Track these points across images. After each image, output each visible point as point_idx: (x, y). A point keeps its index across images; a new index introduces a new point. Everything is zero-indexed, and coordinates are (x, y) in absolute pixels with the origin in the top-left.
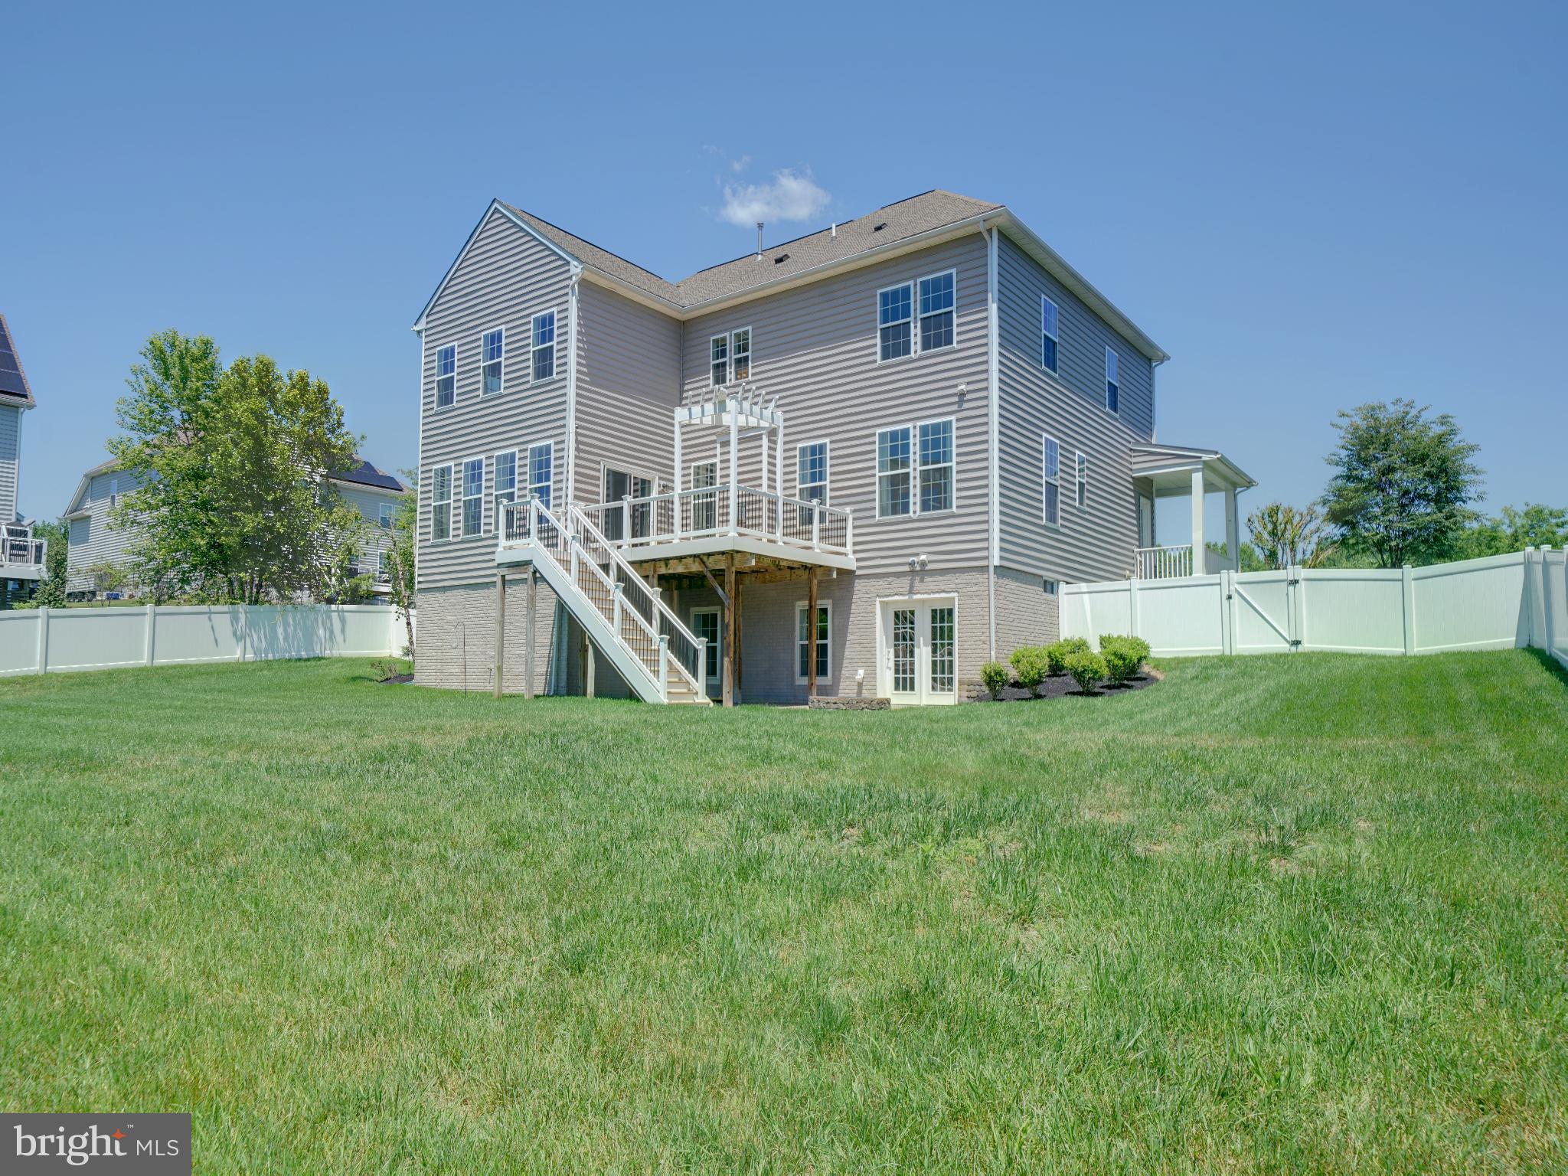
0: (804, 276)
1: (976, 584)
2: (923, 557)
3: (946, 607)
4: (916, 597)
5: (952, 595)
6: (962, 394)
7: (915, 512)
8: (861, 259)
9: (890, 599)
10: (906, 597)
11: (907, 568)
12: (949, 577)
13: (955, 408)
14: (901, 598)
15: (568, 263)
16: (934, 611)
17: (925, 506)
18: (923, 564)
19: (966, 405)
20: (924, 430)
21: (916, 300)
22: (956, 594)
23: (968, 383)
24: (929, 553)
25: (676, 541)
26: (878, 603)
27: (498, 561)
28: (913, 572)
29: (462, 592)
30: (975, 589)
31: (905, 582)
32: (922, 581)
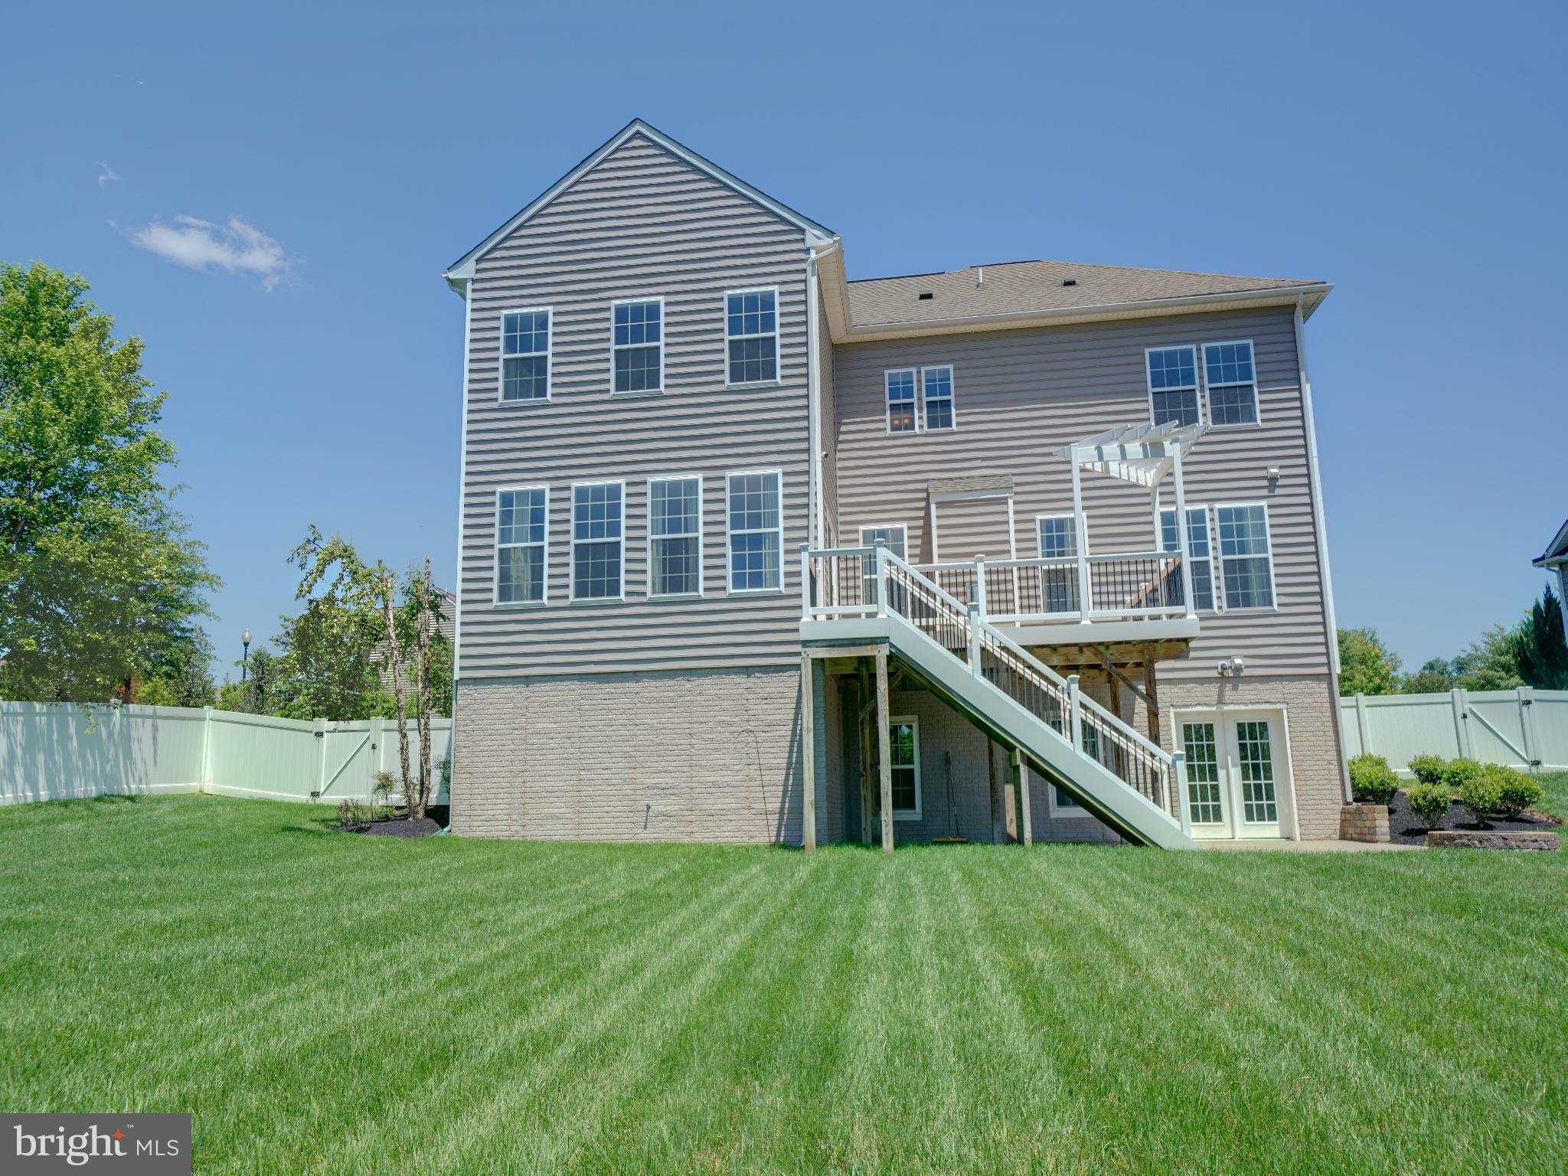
0: (1052, 315)
1: (1311, 694)
2: (1238, 661)
3: (1257, 720)
4: (1226, 708)
5: (1278, 706)
6: (1273, 479)
7: (1220, 608)
8: (1135, 309)
9: (1190, 709)
10: (1214, 708)
11: (1214, 674)
12: (1272, 685)
13: (1265, 492)
14: (1206, 709)
15: (802, 231)
16: (1240, 726)
17: (1233, 602)
18: (1238, 669)
19: (1278, 491)
20: (1225, 515)
21: (1201, 367)
22: (1284, 706)
23: (1281, 467)
24: (1245, 656)
25: (1086, 622)
26: (1172, 715)
27: (803, 636)
28: (1223, 678)
29: (575, 685)
30: (1310, 700)
31: (1213, 690)
32: (1235, 688)
